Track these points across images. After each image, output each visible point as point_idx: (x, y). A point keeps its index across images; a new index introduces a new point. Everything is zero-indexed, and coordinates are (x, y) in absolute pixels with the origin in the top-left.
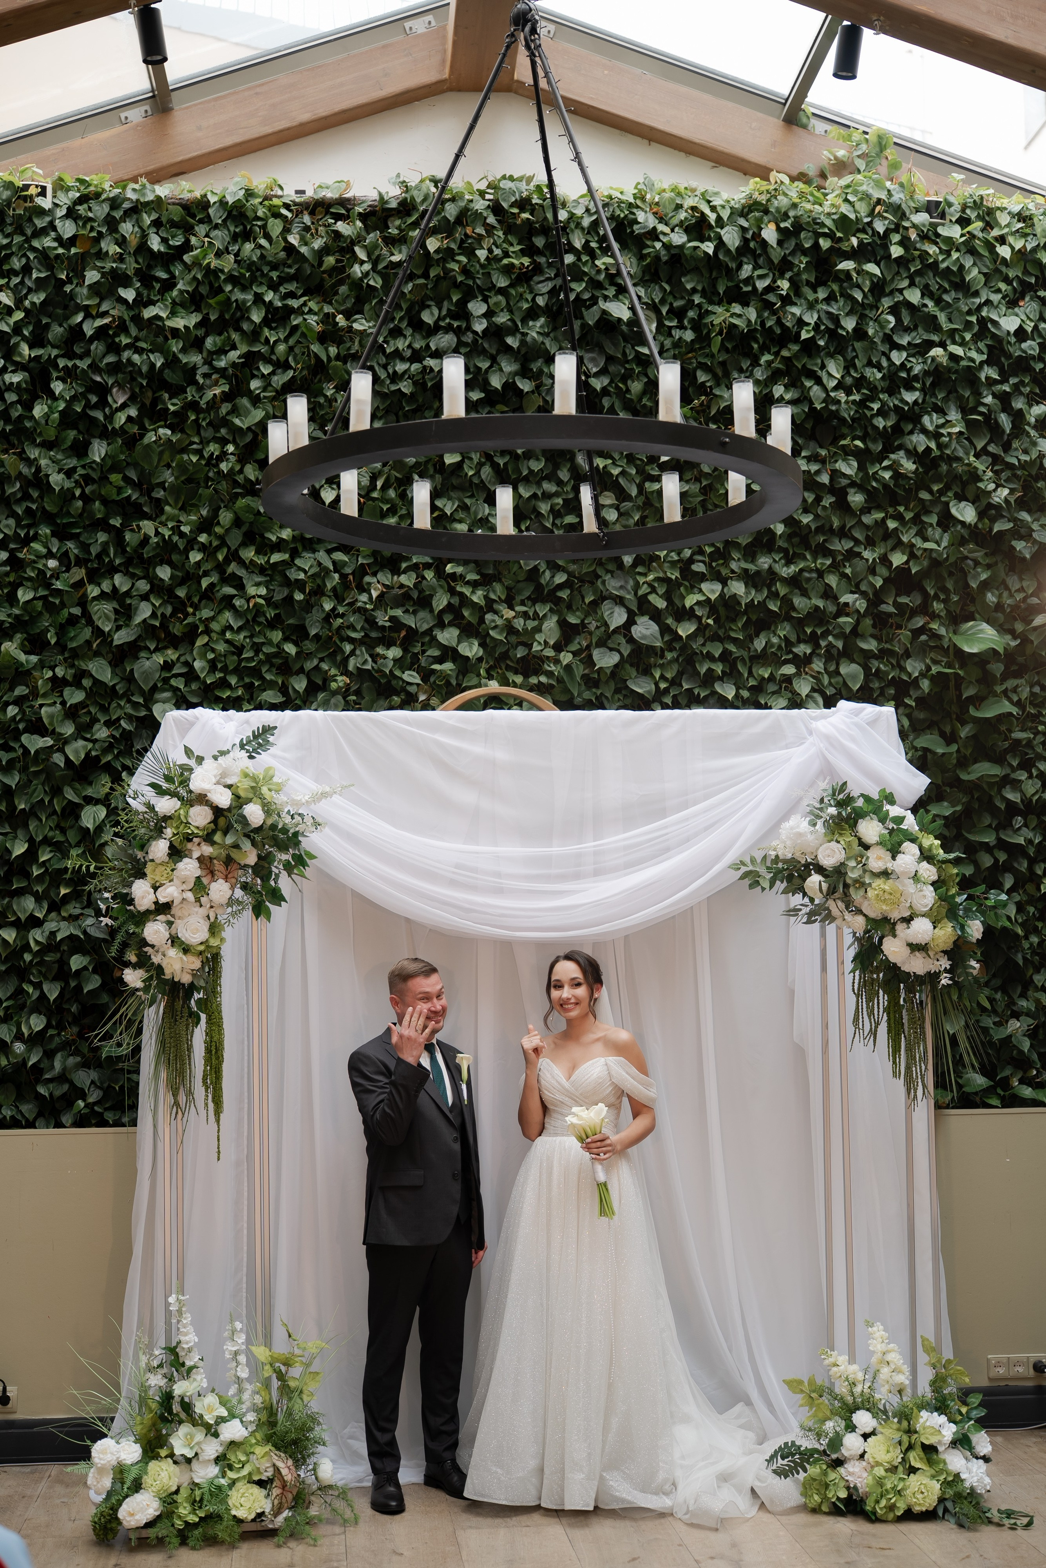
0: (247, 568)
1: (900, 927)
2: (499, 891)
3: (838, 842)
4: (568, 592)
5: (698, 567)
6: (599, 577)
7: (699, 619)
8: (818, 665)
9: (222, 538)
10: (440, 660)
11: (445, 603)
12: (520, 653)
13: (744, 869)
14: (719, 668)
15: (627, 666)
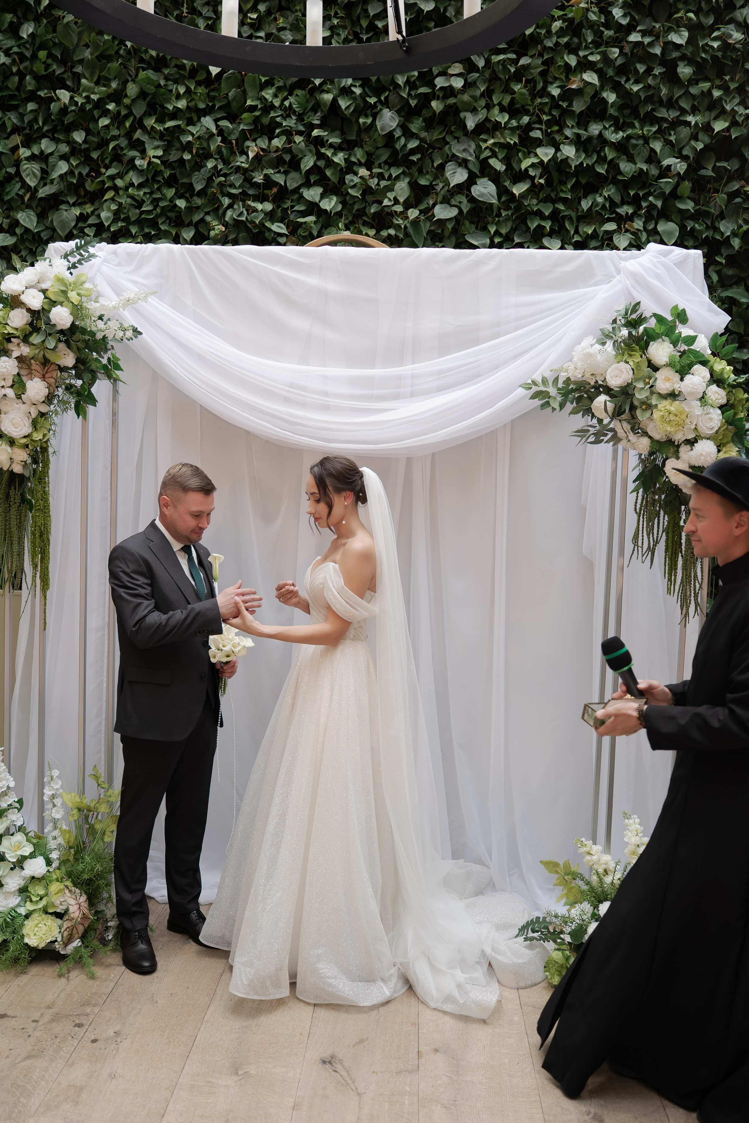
0: (149, 134)
1: (684, 450)
2: (326, 408)
3: (628, 363)
4: (419, 156)
5: (536, 134)
6: (448, 143)
7: (532, 178)
8: (638, 224)
9: (128, 107)
10: (304, 214)
11: (311, 164)
12: (373, 209)
13: (535, 389)
14: (547, 225)
15: (467, 223)
